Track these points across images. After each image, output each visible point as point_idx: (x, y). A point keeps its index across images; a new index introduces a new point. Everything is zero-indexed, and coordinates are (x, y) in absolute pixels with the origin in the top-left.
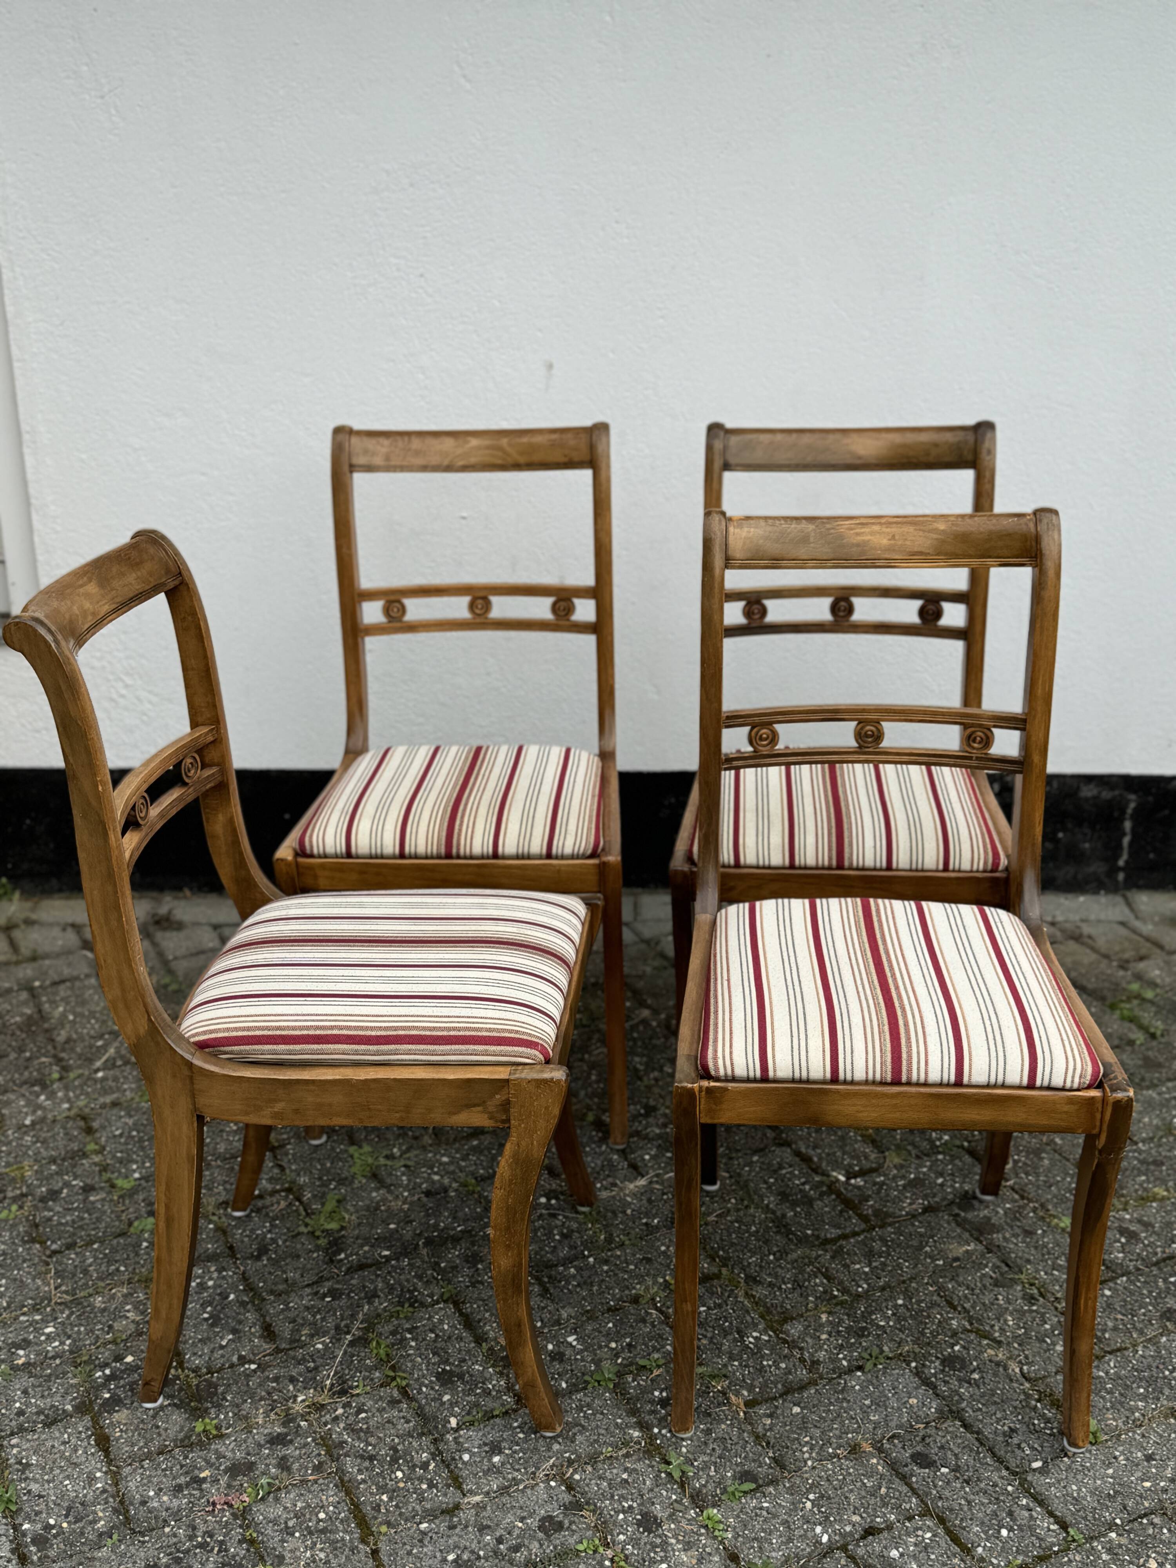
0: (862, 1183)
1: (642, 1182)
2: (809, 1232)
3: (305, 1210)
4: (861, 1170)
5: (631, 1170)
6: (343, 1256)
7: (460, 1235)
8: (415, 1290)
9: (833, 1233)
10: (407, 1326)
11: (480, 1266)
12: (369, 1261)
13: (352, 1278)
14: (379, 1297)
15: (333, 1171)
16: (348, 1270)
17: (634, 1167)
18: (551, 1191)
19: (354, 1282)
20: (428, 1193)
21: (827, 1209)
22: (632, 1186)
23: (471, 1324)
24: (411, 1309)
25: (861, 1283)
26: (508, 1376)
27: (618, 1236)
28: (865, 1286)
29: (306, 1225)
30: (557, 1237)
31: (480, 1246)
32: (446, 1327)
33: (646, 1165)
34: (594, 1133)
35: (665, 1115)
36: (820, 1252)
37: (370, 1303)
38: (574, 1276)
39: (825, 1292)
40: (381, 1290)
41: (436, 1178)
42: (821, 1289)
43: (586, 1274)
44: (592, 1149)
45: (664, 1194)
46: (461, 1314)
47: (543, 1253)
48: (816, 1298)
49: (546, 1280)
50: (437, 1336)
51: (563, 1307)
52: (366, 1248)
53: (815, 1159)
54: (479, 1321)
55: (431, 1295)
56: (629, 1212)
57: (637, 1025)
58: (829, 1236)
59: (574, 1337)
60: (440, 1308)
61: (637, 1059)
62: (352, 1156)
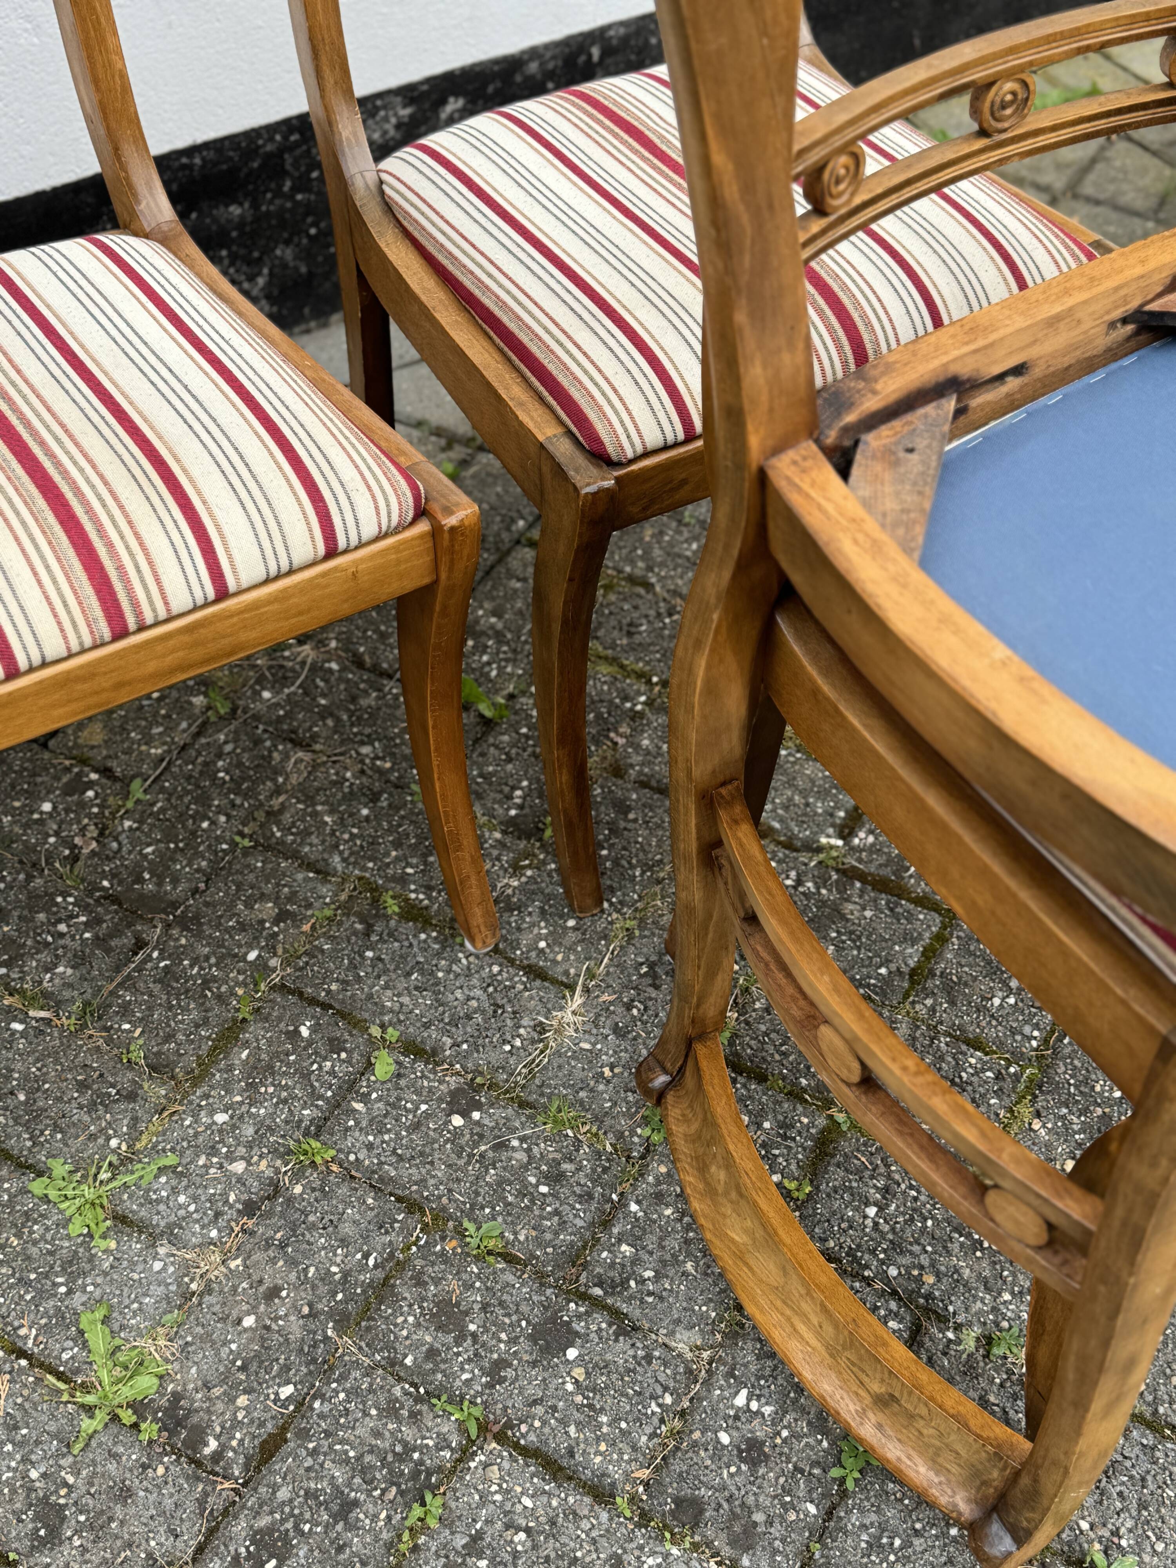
0: (871, 839)
1: (578, 1000)
2: (883, 971)
3: (60, 1376)
4: (847, 812)
5: (538, 983)
6: (213, 1444)
7: (380, 1274)
8: (409, 1449)
9: (913, 955)
10: (460, 1541)
11: (472, 1327)
12: (270, 1427)
13: (275, 1488)
14: (356, 1503)
15: (34, 1251)
16: (246, 1467)
17: (535, 973)
18: (455, 1094)
19: (283, 1494)
20: (250, 1209)
21: (868, 914)
22: (569, 1017)
23: (561, 1469)
24: (439, 1501)
25: (1027, 1030)
26: (709, 1544)
27: (633, 1133)
28: (1036, 1033)
29: (89, 1410)
30: (544, 1189)
31: (437, 1282)
32: (527, 1502)
33: (554, 962)
34: (423, 936)
35: (501, 844)
36: (929, 1002)
37: (353, 1527)
38: (636, 1261)
39: (999, 1077)
40: (349, 1484)
41: (239, 1167)
42: (989, 1074)
43: (650, 1242)
44: (449, 971)
45: (629, 1007)
46: (526, 1452)
47: (548, 1236)
48: (998, 1094)
49: (598, 1291)
50: (528, 1530)
51: (671, 1334)
52: (242, 1401)
53: (777, 825)
54: (571, 1454)
55: (443, 1443)
56: (607, 1072)
57: (310, 679)
58: (912, 963)
59: (744, 1393)
60: (486, 1466)
61: (365, 750)
62: (46, 1199)
